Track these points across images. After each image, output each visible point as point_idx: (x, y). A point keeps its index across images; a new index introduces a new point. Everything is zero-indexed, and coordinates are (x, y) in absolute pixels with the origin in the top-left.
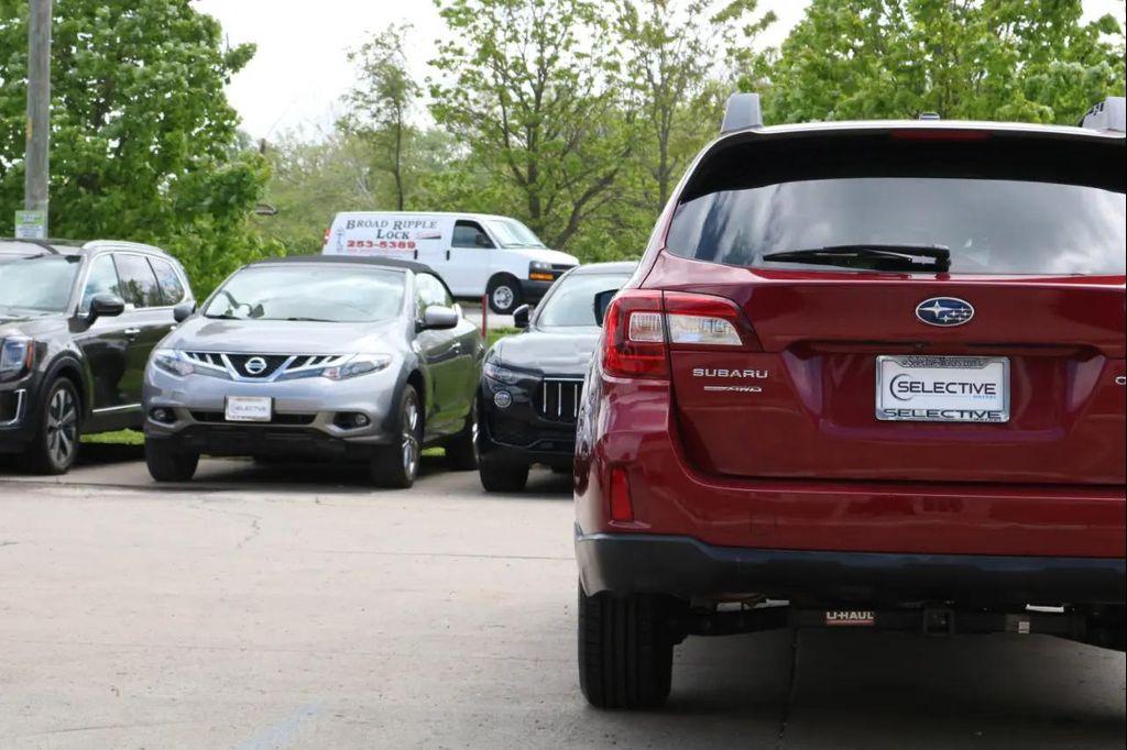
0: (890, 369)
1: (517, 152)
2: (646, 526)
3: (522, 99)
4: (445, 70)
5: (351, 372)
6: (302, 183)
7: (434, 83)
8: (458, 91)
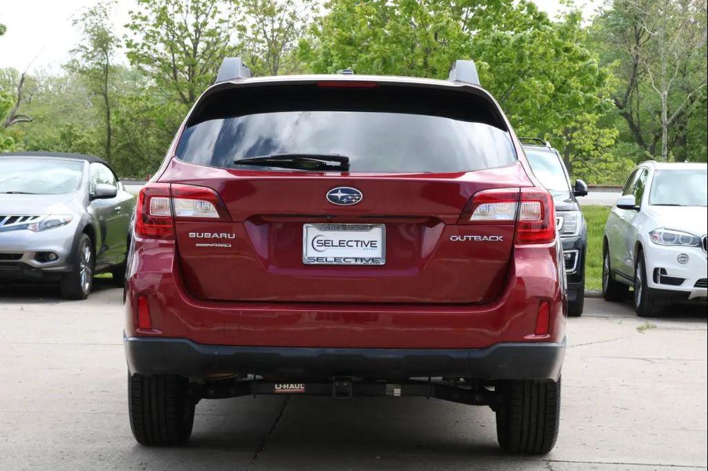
0: (311, 232)
1: (182, 83)
2: (160, 333)
3: (185, 49)
4: (135, 31)
5: (46, 226)
6: (51, 101)
7: (129, 39)
8: (144, 45)
